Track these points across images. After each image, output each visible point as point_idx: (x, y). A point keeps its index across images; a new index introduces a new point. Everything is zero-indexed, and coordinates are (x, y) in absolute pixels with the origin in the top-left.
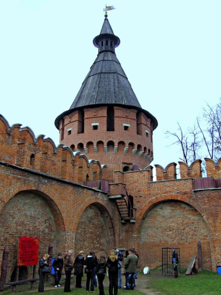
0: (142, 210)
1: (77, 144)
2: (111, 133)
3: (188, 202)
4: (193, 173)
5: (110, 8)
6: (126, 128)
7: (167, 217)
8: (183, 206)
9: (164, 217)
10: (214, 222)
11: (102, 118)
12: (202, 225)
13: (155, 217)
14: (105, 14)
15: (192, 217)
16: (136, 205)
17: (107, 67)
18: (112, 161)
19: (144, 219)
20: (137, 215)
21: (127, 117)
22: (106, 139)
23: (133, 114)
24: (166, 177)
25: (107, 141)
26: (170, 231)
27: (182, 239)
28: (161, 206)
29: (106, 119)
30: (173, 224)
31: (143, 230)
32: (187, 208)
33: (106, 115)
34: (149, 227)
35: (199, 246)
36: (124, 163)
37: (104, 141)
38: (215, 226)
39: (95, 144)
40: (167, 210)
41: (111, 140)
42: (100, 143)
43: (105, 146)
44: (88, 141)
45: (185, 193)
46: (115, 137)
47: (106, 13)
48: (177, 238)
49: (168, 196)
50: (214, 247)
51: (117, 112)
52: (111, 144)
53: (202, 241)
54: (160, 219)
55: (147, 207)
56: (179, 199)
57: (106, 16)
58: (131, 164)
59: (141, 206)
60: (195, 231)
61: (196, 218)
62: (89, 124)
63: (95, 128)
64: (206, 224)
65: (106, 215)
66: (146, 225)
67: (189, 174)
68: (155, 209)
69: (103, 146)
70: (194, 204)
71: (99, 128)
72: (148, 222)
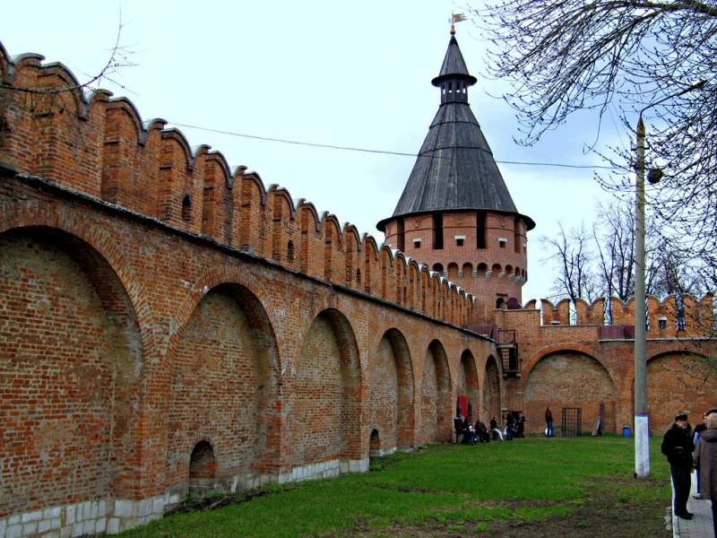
0: (530, 361)
1: (433, 264)
2: (482, 252)
3: (591, 354)
4: (594, 315)
5: (458, 18)
6: (502, 244)
7: (562, 371)
8: (584, 358)
9: (557, 370)
10: (622, 379)
11: (470, 229)
12: (605, 381)
13: (545, 371)
14: (450, 29)
15: (594, 372)
16: (522, 355)
17: (464, 135)
18: (482, 292)
19: (530, 372)
20: (524, 367)
21: (503, 228)
22: (475, 261)
23: (510, 223)
24: (557, 317)
25: (478, 263)
26: (565, 388)
27: (580, 398)
28: (554, 357)
29: (475, 230)
30: (570, 380)
31: (529, 386)
32: (588, 360)
33: (475, 225)
34: (537, 382)
35: (602, 406)
36: (498, 295)
37: (473, 263)
38: (622, 384)
39: (460, 266)
40: (562, 363)
41: (483, 261)
42: (468, 266)
43: (475, 271)
44: (451, 261)
45: (588, 343)
46: (489, 257)
47: (453, 27)
48: (574, 396)
49: (566, 346)
50: (620, 407)
51: (491, 221)
52: (482, 267)
53: (605, 401)
54: (553, 373)
55: (538, 359)
56: (580, 349)
57: (453, 33)
58: (506, 295)
59: (529, 356)
60: (596, 388)
61: (599, 373)
62: (452, 236)
63: (460, 242)
64: (611, 381)
65: (493, 367)
66: (533, 380)
67: (588, 316)
68: (546, 361)
69: (472, 270)
70: (599, 357)
71: (465, 244)
72: (536, 376)
